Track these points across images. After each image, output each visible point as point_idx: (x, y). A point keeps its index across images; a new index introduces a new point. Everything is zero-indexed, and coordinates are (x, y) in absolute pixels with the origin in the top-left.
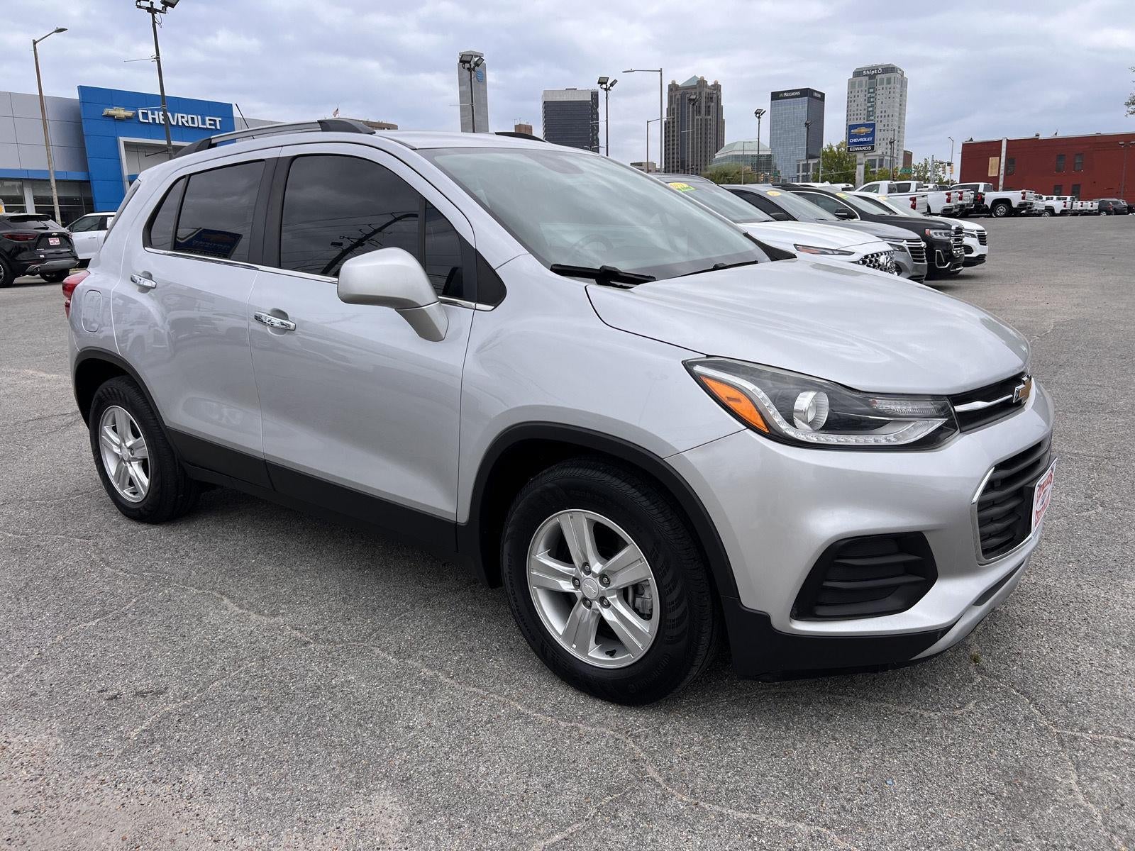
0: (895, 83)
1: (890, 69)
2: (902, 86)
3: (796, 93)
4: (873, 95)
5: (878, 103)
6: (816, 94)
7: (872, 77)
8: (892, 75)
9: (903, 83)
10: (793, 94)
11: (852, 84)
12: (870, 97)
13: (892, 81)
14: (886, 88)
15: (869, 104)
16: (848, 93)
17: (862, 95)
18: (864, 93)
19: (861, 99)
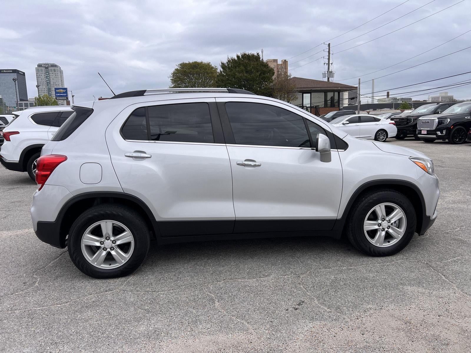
0: (57, 71)
1: (54, 66)
2: (61, 73)
3: (10, 71)
4: (48, 75)
5: (51, 79)
6: (20, 73)
7: (47, 68)
8: (56, 68)
9: (61, 72)
10: (8, 71)
11: (37, 70)
12: (47, 76)
13: (56, 71)
14: (54, 73)
15: (47, 79)
16: (36, 74)
17: (43, 75)
18: (44, 74)
19: (43, 76)
